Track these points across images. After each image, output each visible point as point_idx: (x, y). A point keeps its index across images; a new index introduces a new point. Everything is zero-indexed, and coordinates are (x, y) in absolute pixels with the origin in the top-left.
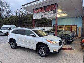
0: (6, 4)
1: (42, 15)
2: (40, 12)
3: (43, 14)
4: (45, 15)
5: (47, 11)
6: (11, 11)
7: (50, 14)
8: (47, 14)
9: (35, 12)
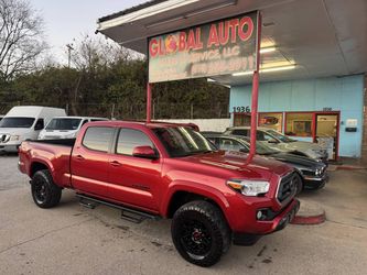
0: (25, 14)
1: (191, 65)
2: (181, 49)
3: (195, 57)
4: (201, 62)
5: (214, 48)
6: (45, 46)
7: (228, 59)
8: (214, 60)
9: (156, 48)
